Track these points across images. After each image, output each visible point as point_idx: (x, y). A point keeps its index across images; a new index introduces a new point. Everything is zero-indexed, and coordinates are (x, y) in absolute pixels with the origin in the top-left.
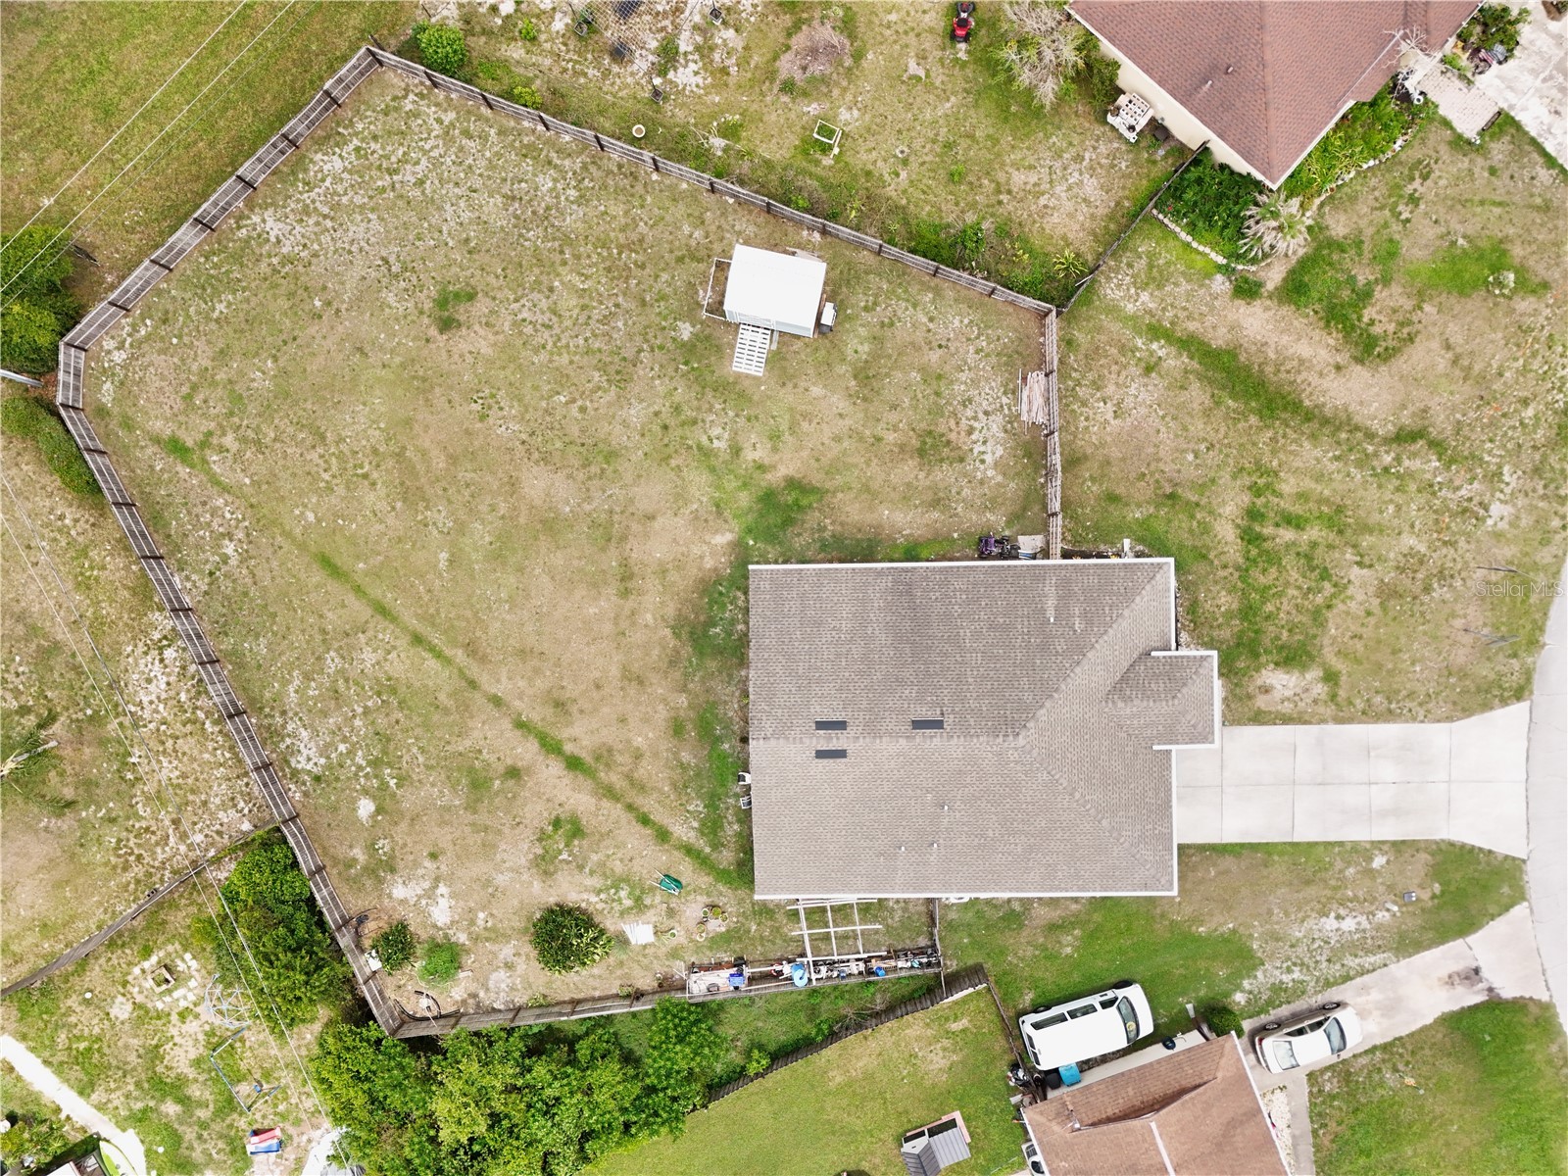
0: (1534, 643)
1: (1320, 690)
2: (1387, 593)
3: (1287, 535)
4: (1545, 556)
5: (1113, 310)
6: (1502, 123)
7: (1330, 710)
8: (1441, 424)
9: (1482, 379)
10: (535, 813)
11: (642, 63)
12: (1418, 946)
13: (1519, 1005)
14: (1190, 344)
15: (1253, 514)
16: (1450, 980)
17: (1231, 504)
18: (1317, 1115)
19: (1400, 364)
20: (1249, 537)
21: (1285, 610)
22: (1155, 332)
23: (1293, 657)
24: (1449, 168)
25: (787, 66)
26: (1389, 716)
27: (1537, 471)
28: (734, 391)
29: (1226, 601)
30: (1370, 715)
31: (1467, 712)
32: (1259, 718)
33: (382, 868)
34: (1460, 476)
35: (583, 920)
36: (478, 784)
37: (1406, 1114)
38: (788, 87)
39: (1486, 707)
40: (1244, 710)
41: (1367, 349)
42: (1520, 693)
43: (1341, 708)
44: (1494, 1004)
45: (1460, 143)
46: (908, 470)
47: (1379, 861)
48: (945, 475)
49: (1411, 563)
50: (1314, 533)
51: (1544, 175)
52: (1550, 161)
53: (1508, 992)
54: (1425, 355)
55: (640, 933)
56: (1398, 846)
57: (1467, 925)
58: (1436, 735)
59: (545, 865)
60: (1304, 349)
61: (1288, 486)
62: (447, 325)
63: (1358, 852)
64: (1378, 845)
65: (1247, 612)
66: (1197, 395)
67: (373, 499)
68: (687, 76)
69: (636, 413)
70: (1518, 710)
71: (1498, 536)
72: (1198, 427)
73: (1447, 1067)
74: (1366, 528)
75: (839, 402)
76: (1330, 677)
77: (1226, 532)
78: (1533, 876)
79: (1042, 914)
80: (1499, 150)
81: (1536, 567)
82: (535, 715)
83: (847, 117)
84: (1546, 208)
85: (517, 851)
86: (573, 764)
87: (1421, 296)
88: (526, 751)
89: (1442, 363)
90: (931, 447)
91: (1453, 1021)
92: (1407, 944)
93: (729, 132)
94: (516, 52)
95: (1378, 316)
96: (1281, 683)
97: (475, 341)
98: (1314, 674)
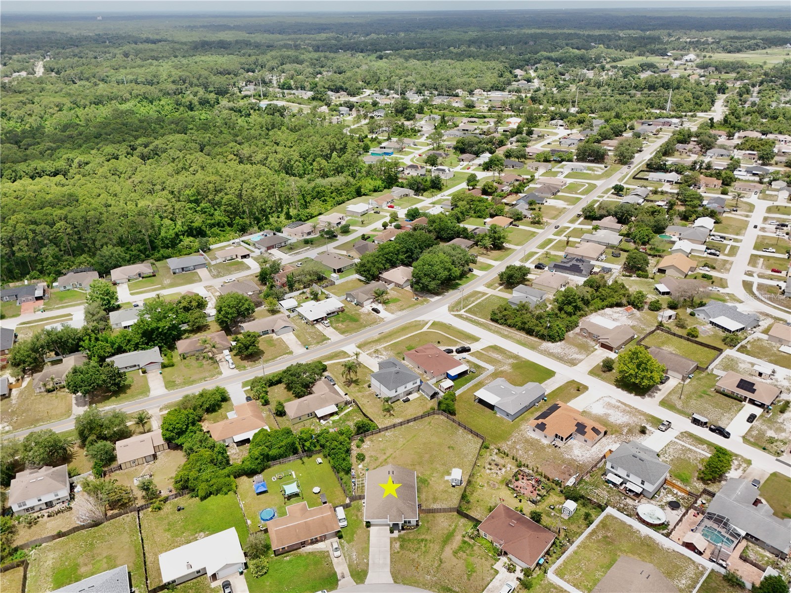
0: (404, 584)
1: (396, 551)
2: (413, 560)
3: (423, 545)
4: (421, 585)
5: (459, 521)
6: (497, 572)
7: (393, 552)
8: (443, 565)
9: (452, 571)
10: (378, 456)
11: (489, 466)
12: (349, 568)
13: (337, 584)
14: (454, 530)
15: (426, 540)
16: (343, 573)
17: (428, 537)
18: (321, 552)
19: (453, 557)
20: (422, 540)
21: (410, 545)
22: (456, 526)
23: (401, 547)
24: (488, 564)
25: (491, 482)
26: (391, 562)
27: (436, 583)
28: (443, 476)
29: (411, 537)
30: (391, 558)
31: (392, 574)
32: (391, 543)
33: (372, 441)
34: (435, 570)
35: (363, 460)
36: (383, 450)
37: (319, 566)
38: (488, 482)
39: (393, 577)
40: (392, 540)
41: (455, 553)
42: (395, 582)
43: (393, 555)
44: (338, 581)
45: (492, 565)
46: (431, 496)
47: (365, 561)
48: (431, 501)
49: (419, 564)
50: (424, 549)
51: (489, 579)
52: (491, 581)
53: (339, 583)
54: (455, 561)
55: (360, 466)
56: (368, 564)
57: (352, 576)
58: (388, 569)
59: (371, 456)
60: (454, 544)
61: (431, 545)
62: (449, 447)
63: (367, 558)
64: (368, 560)
65: (409, 540)
66: (446, 532)
67: (424, 440)
68: (488, 471)
69: (438, 466)
70: (392, 582)
71: (424, 578)
72: (440, 532)
73: (326, 573)
74: (425, 556)
75: (441, 488)
76: (398, 552)
77: (423, 537)
78: (361, 585)
79: (359, 514)
80: (492, 571)
81: (418, 584)
82: (393, 455)
83: (485, 489)
84: (483, 579)
85: (373, 454)
86: (386, 459)
87: (465, 560)
88: (388, 455)
89: (454, 564)
90: (435, 500)
91: (335, 573)
92: (350, 566)
93: (481, 476)
94: (488, 454)
95: (461, 554)
96: (398, 545)
97: (447, 450)
98: (399, 550)
